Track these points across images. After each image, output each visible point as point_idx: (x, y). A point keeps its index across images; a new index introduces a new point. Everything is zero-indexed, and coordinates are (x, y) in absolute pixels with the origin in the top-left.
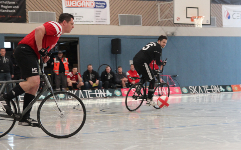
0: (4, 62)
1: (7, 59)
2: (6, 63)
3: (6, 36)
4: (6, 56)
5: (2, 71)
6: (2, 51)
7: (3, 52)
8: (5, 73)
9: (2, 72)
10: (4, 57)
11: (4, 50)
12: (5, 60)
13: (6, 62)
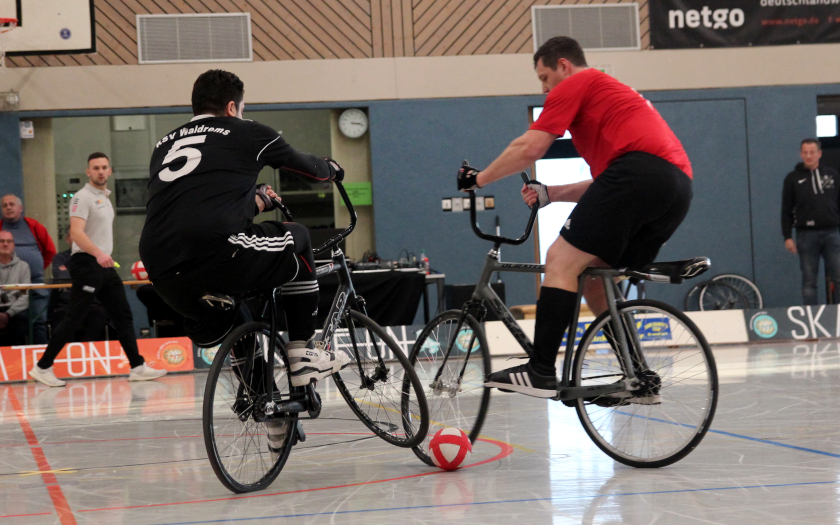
0: (816, 192)
1: (826, 177)
2: (822, 192)
3: (823, 93)
4: (825, 166)
5: (811, 223)
6: (806, 153)
7: (812, 155)
8: (821, 233)
9: (811, 228)
10: (817, 172)
11: (813, 146)
12: (820, 182)
13: (824, 189)
